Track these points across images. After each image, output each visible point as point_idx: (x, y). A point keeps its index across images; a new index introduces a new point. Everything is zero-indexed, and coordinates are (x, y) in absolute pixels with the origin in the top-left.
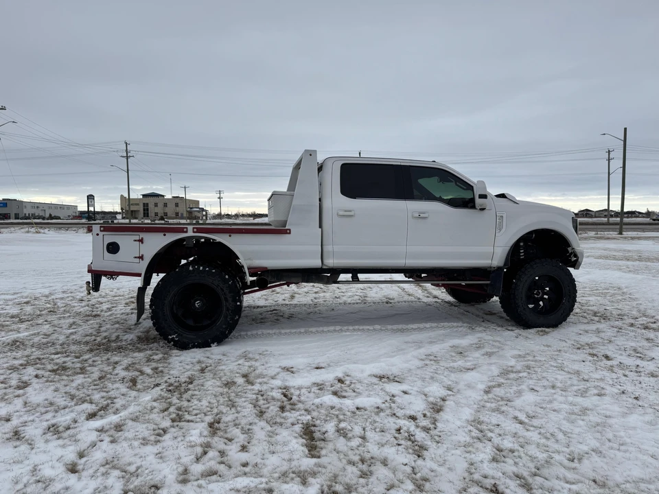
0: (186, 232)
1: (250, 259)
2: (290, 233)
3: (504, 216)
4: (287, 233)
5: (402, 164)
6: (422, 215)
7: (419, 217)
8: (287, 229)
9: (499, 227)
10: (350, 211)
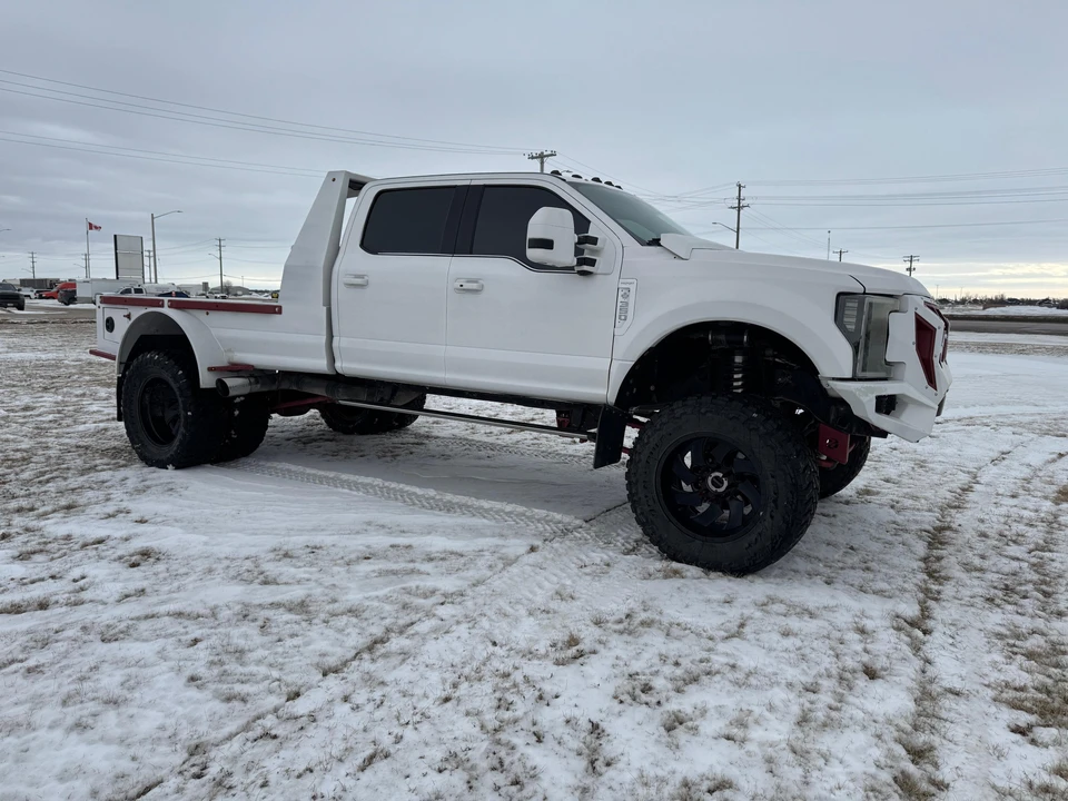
0: (162, 306)
1: (230, 350)
2: (280, 312)
3: (633, 288)
4: (275, 313)
5: (474, 183)
6: (466, 286)
7: (462, 290)
8: (276, 307)
9: (621, 313)
10: (361, 277)
